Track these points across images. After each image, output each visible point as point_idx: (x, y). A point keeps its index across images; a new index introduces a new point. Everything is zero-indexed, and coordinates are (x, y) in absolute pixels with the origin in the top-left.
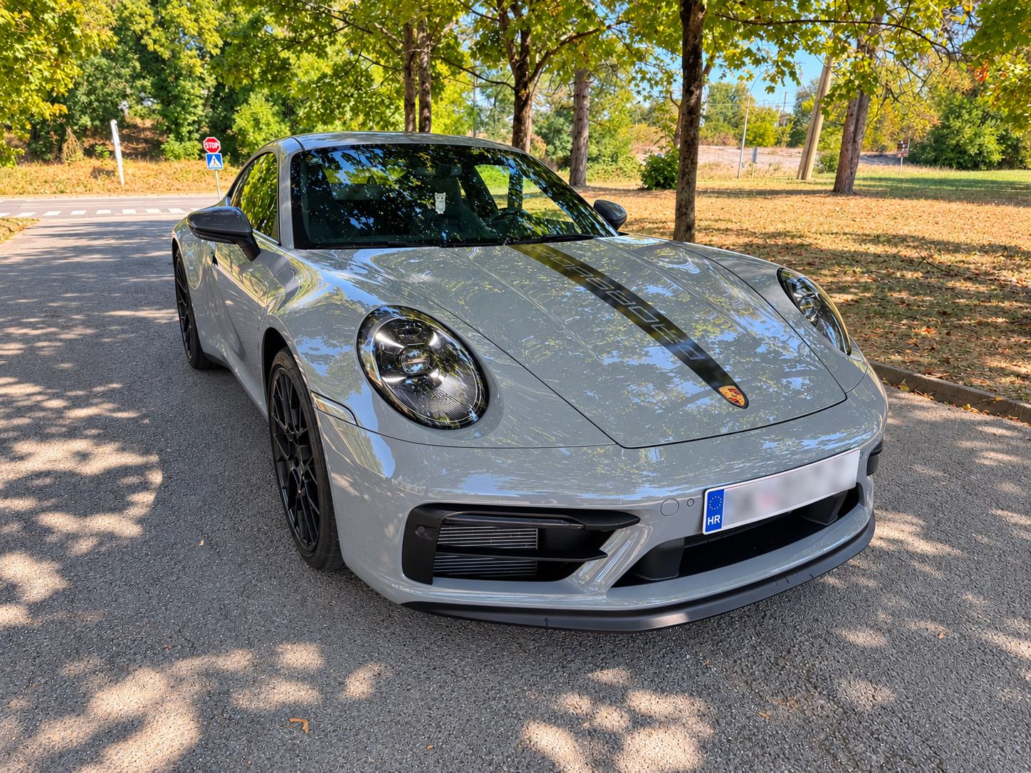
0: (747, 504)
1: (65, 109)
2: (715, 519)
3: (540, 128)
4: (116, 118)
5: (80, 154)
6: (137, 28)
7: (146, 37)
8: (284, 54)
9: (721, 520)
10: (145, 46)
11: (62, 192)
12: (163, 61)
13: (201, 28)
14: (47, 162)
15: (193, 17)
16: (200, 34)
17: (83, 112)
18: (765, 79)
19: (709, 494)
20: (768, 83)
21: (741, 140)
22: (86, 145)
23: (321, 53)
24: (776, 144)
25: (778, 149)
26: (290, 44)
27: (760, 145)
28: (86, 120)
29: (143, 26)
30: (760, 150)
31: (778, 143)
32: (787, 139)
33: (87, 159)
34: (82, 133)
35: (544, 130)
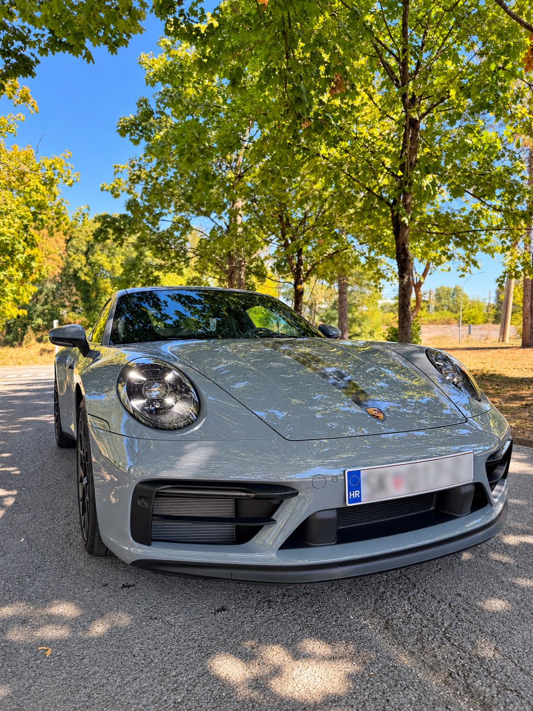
0: (381, 485)
1: (26, 312)
2: (355, 494)
3: (321, 317)
4: (57, 318)
5: (33, 341)
6: (76, 267)
7: (80, 272)
8: (156, 273)
9: (360, 495)
10: (79, 278)
11: (20, 364)
12: (89, 285)
13: (113, 266)
14: (13, 346)
15: (109, 260)
16: (113, 269)
17: (38, 316)
18: (458, 270)
19: (348, 472)
20: (461, 273)
21: (459, 321)
22: (38, 336)
23: (180, 273)
24: (485, 323)
25: (486, 325)
26: (160, 268)
27: (473, 323)
28: (40, 321)
29: (79, 266)
30: (472, 327)
31: (486, 322)
32: (491, 319)
33: (38, 344)
34: (37, 329)
35: (324, 318)
